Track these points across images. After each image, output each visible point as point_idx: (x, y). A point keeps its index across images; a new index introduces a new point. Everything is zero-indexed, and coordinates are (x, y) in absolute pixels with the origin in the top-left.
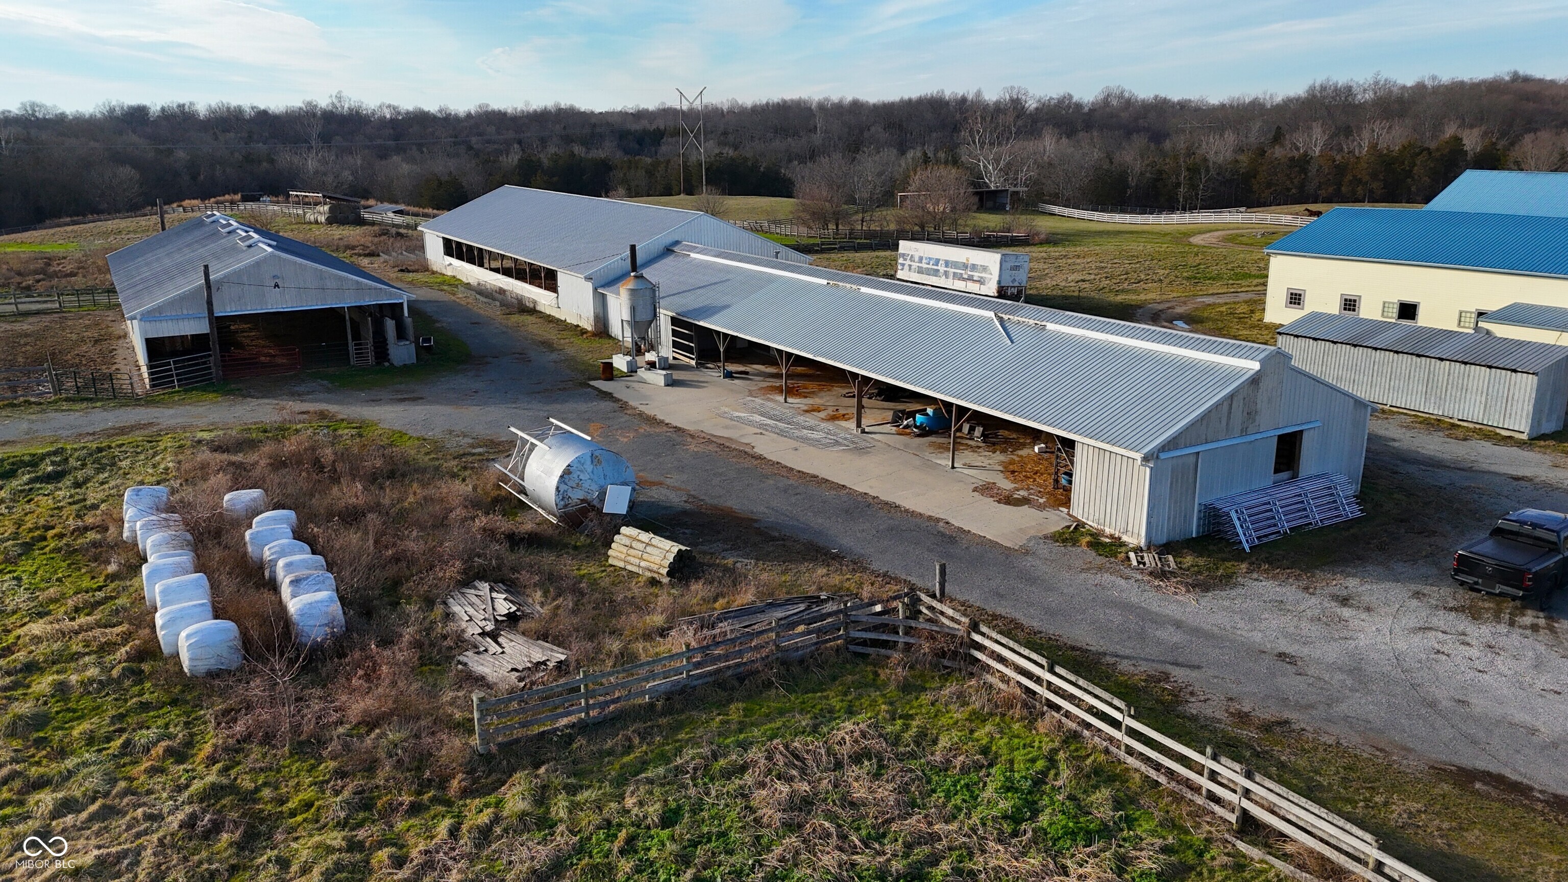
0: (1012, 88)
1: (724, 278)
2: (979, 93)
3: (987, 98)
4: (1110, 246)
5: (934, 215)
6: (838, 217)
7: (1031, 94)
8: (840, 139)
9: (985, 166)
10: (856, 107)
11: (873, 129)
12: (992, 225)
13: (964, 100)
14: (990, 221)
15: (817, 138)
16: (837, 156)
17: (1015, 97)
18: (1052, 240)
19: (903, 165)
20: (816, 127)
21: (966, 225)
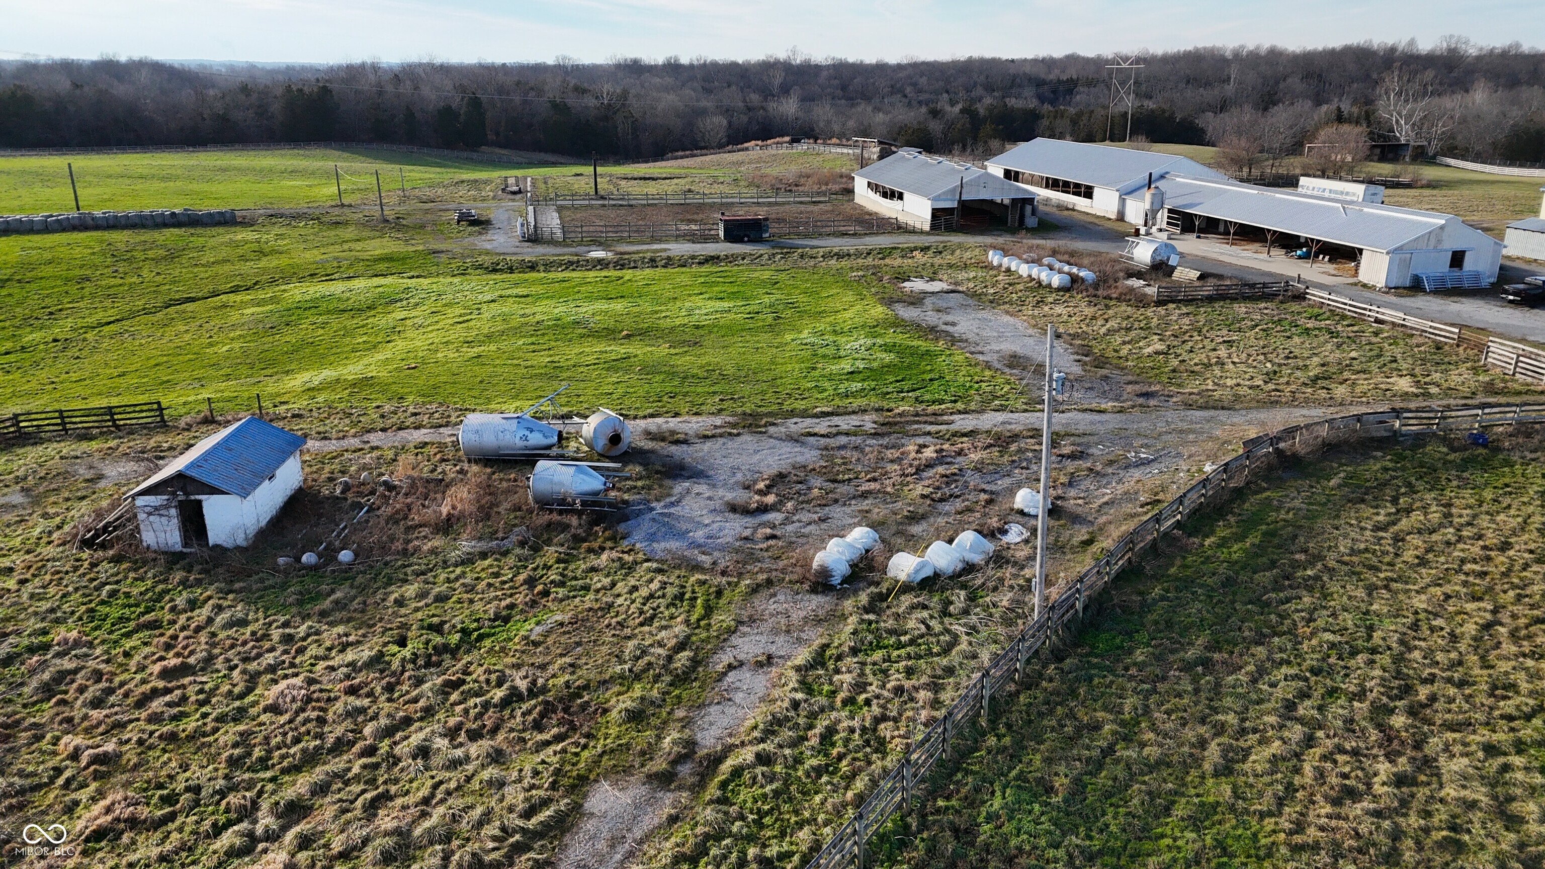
0: (1451, 36)
1: (1198, 191)
2: (1412, 42)
3: (1420, 47)
4: (1479, 191)
5: (1335, 163)
6: (1251, 164)
7: (1472, 43)
8: (1253, 89)
9: (1397, 121)
10: (1274, 56)
11: (1289, 80)
12: (1385, 172)
13: (1393, 49)
14: (1385, 169)
15: (1230, 89)
16: (1247, 108)
17: (1453, 46)
18: (1432, 185)
19: (1316, 118)
20: (1229, 78)
21: (1361, 172)
